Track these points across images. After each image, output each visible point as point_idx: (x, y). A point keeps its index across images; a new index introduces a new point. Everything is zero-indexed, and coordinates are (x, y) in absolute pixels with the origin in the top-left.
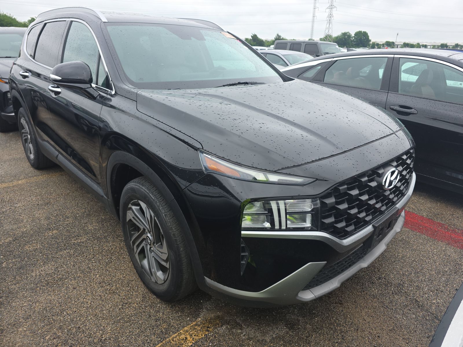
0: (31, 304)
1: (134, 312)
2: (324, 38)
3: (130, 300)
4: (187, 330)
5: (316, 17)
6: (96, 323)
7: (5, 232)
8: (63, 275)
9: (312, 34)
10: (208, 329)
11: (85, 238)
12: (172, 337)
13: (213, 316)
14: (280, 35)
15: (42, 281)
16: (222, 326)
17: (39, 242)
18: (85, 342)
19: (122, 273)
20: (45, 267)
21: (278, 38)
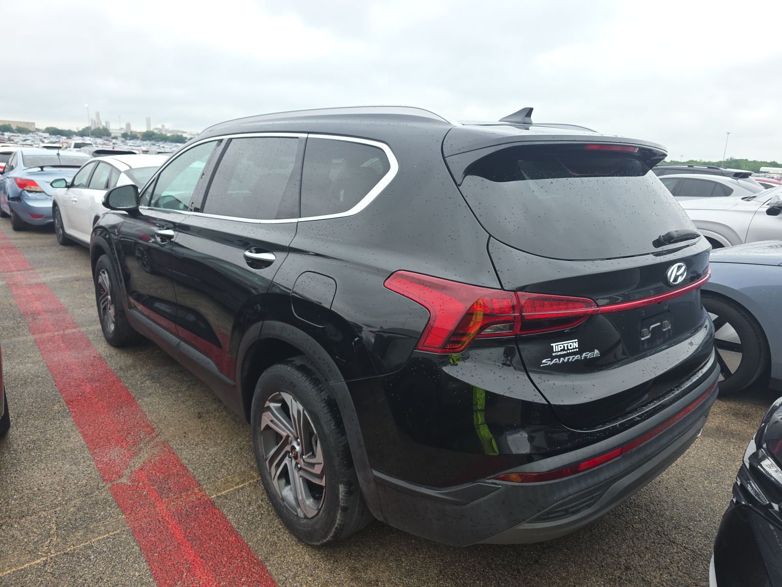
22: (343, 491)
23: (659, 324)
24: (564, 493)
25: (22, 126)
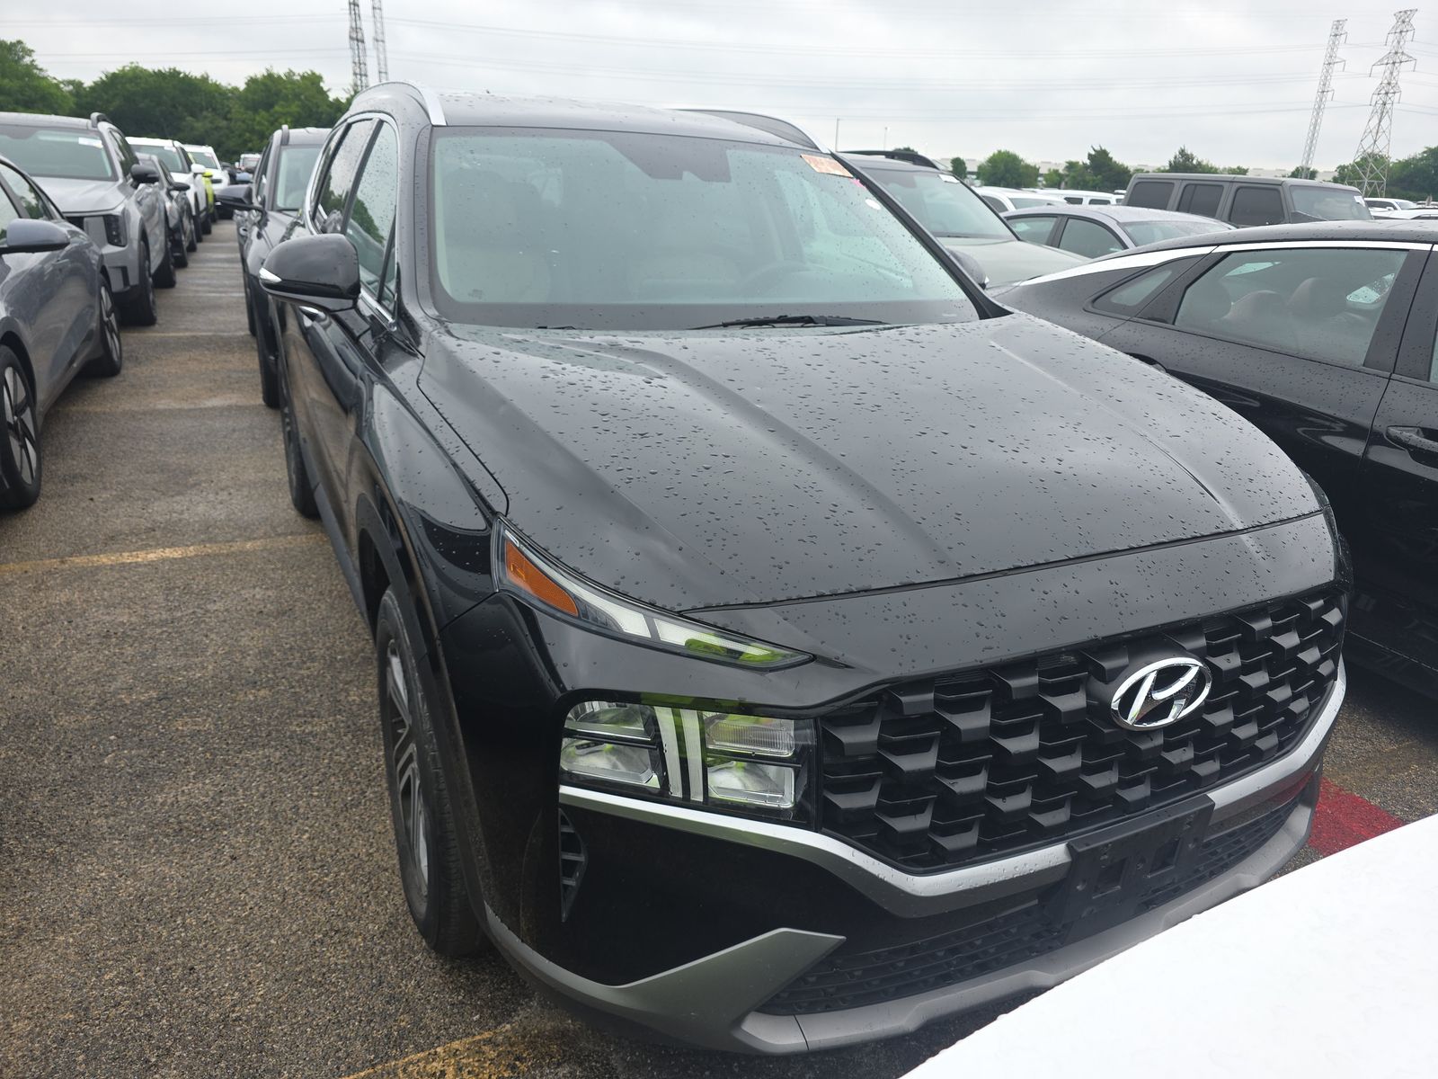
0: (117, 876)
1: (346, 961)
2: (1353, 166)
3: (351, 924)
4: (457, 1050)
5: (1330, 94)
6: (237, 966)
7: (153, 673)
8: (225, 816)
9: (1309, 153)
10: (517, 1063)
11: (326, 723)
12: (406, 1060)
13: (548, 1028)
14: (1189, 153)
15: (172, 820)
16: (559, 1065)
17: (213, 714)
18: (185, 1013)
19: (371, 840)
20: (194, 783)
21: (1184, 163)
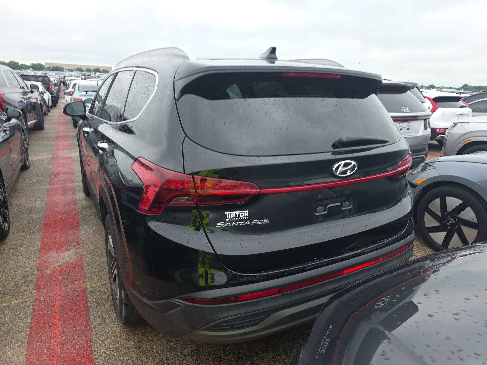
22: (124, 294)
23: (339, 204)
24: (225, 314)
25: (105, 69)
